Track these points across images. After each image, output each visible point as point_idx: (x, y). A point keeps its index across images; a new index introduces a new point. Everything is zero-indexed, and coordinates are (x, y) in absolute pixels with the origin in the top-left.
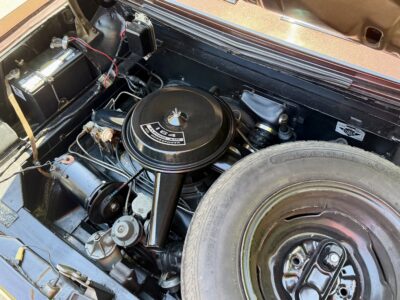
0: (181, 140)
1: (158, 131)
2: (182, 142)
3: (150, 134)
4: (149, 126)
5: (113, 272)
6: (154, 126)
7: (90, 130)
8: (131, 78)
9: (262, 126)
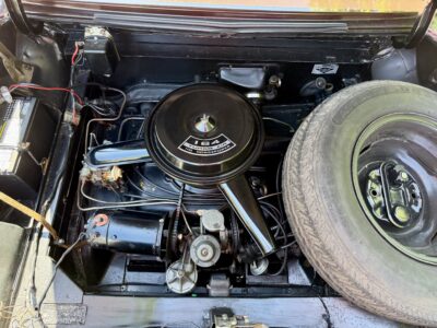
0: (228, 142)
1: (199, 145)
2: (231, 145)
3: (194, 151)
4: (187, 145)
5: (213, 292)
6: (191, 141)
7: (89, 177)
8: (95, 102)
9: (250, 95)
